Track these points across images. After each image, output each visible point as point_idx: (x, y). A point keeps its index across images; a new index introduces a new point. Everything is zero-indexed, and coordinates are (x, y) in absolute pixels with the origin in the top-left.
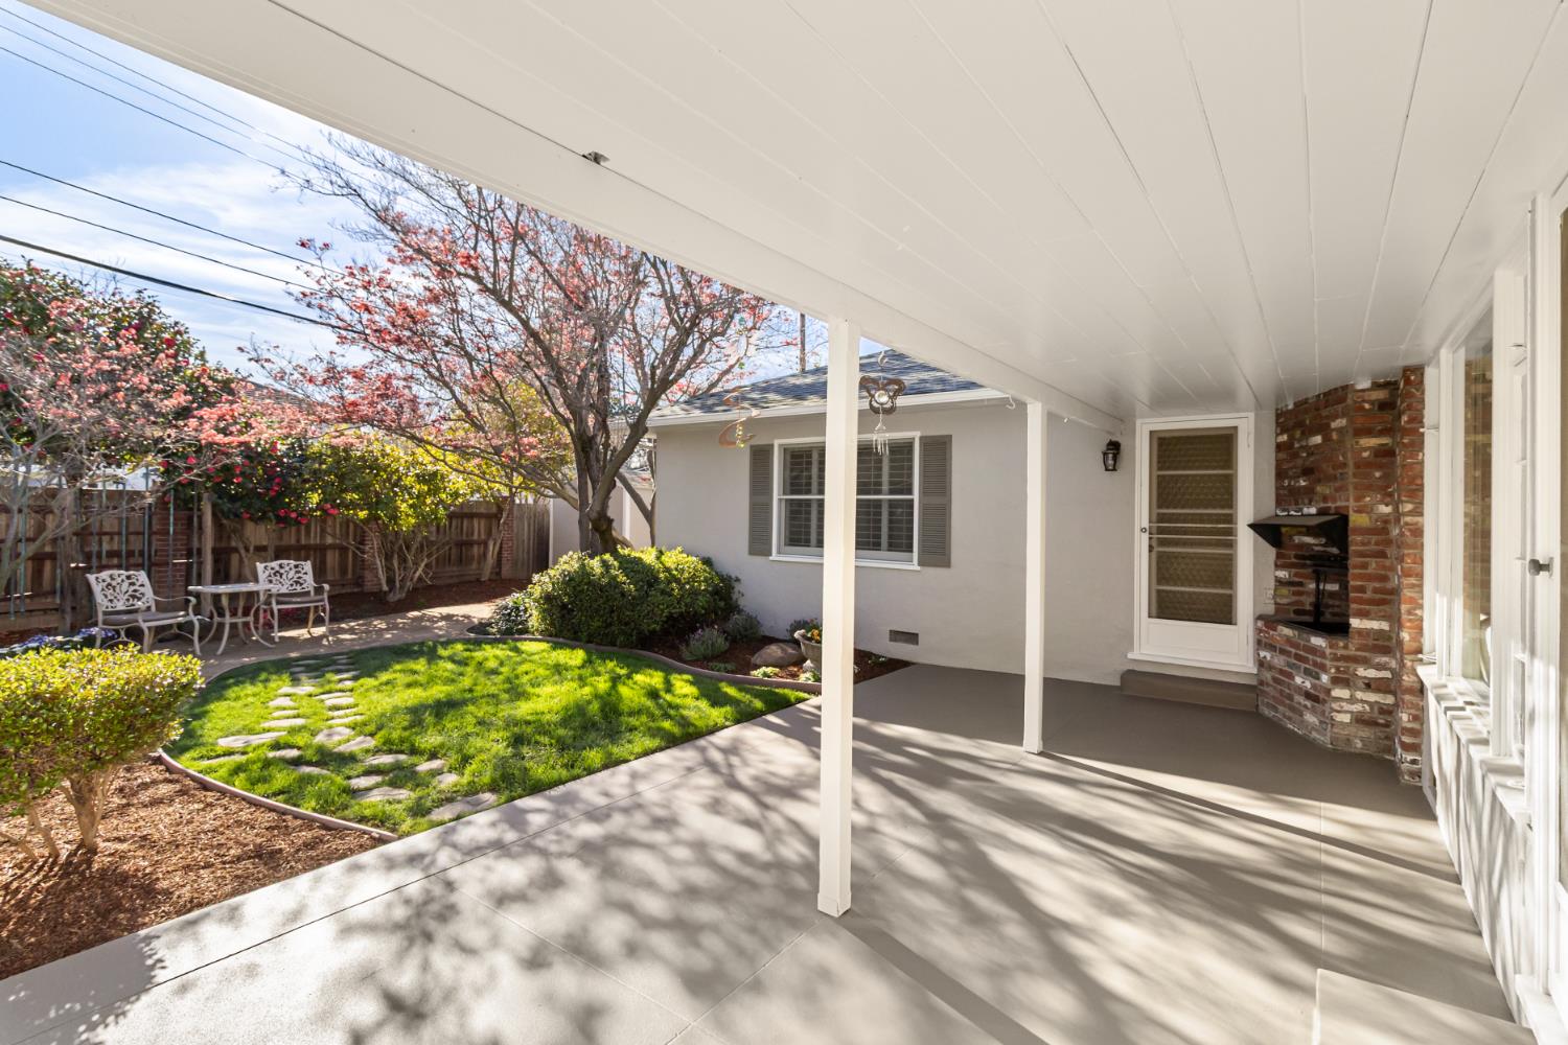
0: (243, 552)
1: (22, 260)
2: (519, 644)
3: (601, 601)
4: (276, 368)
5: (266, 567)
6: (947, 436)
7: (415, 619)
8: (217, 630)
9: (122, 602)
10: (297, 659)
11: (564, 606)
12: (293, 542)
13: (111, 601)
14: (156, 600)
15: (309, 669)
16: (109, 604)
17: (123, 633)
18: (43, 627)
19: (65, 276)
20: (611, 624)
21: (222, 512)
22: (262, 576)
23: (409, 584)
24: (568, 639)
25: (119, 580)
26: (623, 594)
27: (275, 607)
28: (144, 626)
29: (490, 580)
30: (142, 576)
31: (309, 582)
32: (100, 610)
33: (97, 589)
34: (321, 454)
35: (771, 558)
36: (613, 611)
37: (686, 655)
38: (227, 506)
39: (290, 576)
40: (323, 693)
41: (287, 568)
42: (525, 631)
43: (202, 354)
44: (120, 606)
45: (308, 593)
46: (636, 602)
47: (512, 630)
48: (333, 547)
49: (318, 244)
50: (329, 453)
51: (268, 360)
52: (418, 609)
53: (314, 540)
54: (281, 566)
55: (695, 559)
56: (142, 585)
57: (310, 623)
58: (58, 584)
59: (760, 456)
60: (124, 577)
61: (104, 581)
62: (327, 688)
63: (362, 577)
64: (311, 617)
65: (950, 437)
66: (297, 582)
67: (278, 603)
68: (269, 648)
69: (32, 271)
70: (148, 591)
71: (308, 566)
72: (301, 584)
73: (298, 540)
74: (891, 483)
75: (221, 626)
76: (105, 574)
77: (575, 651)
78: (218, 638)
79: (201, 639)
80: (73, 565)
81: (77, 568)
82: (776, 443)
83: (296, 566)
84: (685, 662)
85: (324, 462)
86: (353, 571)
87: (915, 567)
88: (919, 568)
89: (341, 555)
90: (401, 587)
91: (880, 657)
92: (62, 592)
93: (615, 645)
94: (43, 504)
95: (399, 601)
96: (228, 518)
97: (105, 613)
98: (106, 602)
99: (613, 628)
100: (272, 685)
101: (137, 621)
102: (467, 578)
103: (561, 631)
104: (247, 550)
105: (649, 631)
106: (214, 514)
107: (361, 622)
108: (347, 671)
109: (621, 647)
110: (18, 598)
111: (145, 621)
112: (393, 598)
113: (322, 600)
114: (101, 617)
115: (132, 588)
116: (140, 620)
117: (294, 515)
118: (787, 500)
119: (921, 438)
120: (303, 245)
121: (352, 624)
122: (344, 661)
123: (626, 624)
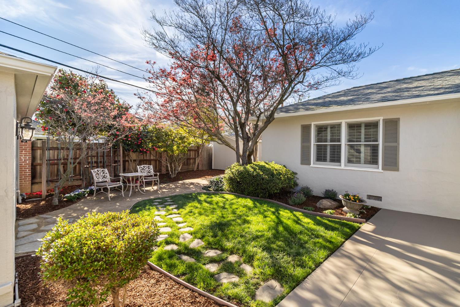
0: (130, 161)
1: (69, 71)
2: (223, 195)
3: (254, 181)
4: (146, 100)
5: (140, 167)
6: (398, 118)
7: (182, 184)
8: (128, 188)
9: (101, 179)
10: (155, 199)
11: (238, 182)
12: (142, 158)
13: (98, 179)
14: (110, 178)
15: (160, 203)
16: (97, 180)
17: (102, 189)
18: (77, 184)
19: (81, 76)
20: (257, 189)
21: (125, 149)
22: (139, 170)
23: (177, 172)
24: (239, 193)
25: (100, 172)
26: (263, 179)
27: (144, 181)
28: (109, 187)
29: (197, 170)
30: (106, 170)
31: (152, 173)
32: (95, 181)
33: (94, 174)
34: (152, 131)
35: (310, 166)
36: (258, 185)
37: (290, 202)
38: (127, 148)
39: (147, 170)
40: (169, 215)
41: (146, 167)
42: (222, 190)
43: (118, 100)
44: (101, 180)
45: (152, 176)
46: (268, 182)
47: (218, 190)
48: (153, 160)
49: (152, 62)
50: (155, 130)
51: (144, 98)
52: (181, 180)
53: (148, 158)
54: (144, 167)
55: (280, 166)
56: (106, 173)
57: (153, 185)
58: (82, 172)
59: (306, 129)
60: (101, 171)
61: (96, 172)
62: (170, 212)
63: (161, 169)
64: (153, 184)
65: (399, 119)
66: (149, 172)
67: (145, 179)
68: (143, 194)
69: (72, 74)
70: (108, 175)
71: (151, 167)
72: (150, 173)
73: (144, 158)
74: (365, 138)
75: (129, 186)
76: (96, 170)
77: (247, 199)
78: (129, 190)
79: (124, 191)
80: (85, 166)
81: (86, 167)
82: (313, 124)
83: (148, 167)
84: (290, 205)
85: (153, 133)
86: (159, 167)
87: (380, 170)
88: (382, 171)
89: (155, 162)
90: (175, 173)
91: (369, 206)
92: (83, 175)
93: (258, 197)
94: (78, 147)
95: (174, 177)
96: (127, 151)
97: (97, 183)
98: (97, 179)
99: (258, 191)
100: (152, 211)
101: (106, 186)
102: (189, 170)
103: (236, 191)
104: (131, 161)
105: (273, 193)
106: (123, 150)
107: (166, 185)
108: (173, 205)
109: (261, 197)
110: (71, 177)
111: (109, 186)
112: (173, 176)
113: (157, 178)
114: (95, 184)
115: (104, 174)
116: (107, 186)
117: (145, 150)
118: (316, 145)
119: (383, 120)
120: (147, 63)
121: (164, 185)
122: (170, 200)
123: (263, 190)
